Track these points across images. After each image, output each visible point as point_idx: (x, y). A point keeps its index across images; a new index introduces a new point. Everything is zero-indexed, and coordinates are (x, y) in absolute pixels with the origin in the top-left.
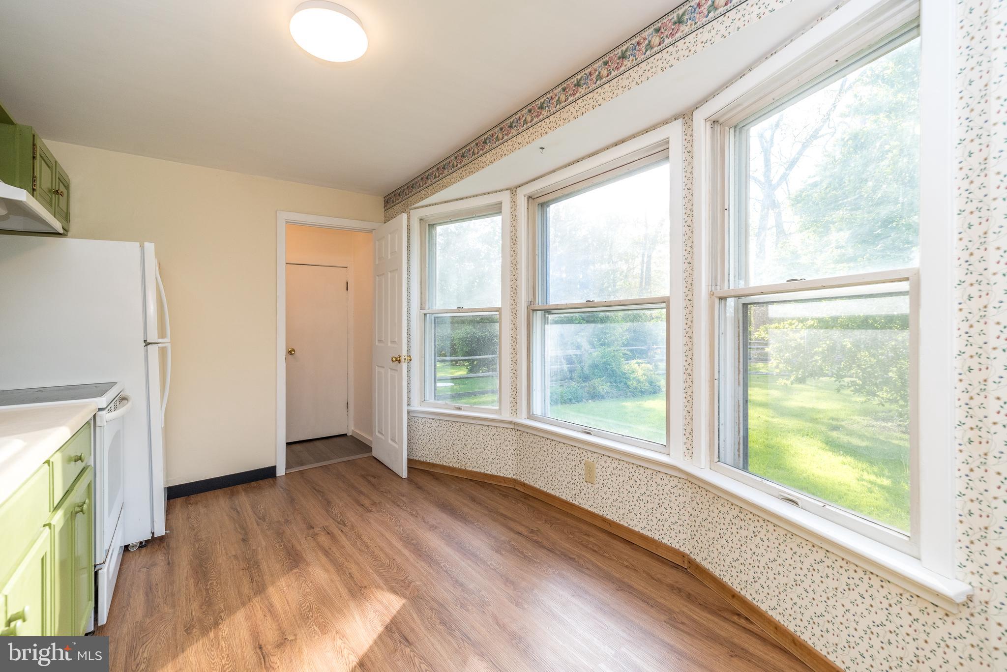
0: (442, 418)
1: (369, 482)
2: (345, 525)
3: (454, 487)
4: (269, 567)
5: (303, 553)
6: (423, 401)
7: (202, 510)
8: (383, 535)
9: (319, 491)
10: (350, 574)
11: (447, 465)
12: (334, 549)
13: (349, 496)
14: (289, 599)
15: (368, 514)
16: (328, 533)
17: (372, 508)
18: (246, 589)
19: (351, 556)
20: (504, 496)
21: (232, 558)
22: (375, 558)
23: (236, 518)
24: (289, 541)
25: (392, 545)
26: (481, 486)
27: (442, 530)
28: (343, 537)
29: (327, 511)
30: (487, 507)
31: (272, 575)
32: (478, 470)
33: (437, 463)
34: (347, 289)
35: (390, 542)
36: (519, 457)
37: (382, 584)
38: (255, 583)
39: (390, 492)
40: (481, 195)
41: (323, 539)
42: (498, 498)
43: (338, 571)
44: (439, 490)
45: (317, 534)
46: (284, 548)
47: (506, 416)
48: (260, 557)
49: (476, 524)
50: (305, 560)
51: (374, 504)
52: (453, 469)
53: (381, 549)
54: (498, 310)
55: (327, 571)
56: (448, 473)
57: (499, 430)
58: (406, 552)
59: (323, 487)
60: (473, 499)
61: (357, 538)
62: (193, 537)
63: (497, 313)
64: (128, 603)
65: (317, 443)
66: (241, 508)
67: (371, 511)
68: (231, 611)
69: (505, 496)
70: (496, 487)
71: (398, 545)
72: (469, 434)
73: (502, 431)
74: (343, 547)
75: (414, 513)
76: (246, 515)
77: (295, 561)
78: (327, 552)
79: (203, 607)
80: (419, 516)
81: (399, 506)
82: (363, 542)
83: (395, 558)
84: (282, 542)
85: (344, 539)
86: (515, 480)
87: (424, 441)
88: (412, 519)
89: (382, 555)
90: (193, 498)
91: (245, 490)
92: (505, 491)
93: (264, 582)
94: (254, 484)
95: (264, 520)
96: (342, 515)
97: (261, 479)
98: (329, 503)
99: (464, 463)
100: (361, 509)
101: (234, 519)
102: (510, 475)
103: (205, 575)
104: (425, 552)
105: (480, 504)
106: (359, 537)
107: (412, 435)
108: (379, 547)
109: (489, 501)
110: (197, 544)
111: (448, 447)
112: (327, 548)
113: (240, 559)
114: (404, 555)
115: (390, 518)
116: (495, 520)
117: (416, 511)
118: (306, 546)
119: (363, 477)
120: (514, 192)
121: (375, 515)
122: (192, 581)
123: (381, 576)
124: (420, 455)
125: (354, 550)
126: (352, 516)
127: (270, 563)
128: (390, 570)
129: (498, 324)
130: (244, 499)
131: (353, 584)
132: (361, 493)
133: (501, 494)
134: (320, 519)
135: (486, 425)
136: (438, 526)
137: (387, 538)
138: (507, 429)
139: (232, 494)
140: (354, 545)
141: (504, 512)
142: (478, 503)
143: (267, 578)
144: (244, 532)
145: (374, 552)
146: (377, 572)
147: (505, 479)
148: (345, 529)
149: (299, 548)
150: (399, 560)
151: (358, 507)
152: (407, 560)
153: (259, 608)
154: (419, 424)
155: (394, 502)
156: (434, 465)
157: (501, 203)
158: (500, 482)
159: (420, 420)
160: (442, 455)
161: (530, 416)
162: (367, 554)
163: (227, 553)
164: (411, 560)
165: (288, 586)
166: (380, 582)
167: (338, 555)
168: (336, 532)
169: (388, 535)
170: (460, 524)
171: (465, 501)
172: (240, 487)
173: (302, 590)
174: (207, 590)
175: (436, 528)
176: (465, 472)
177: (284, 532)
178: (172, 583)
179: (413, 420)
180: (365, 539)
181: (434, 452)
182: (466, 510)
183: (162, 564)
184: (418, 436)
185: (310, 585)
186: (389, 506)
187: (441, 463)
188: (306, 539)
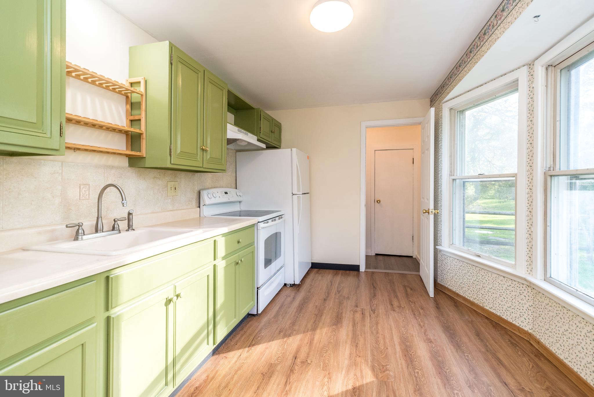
0: (463, 260)
1: (406, 291)
2: (374, 313)
3: (467, 317)
4: (325, 319)
5: (344, 319)
6: (452, 244)
7: (320, 278)
8: (391, 329)
9: (374, 287)
10: (357, 343)
11: (468, 298)
12: (359, 325)
13: (388, 296)
14: (321, 341)
15: (392, 312)
16: (363, 314)
17: (397, 309)
18: (309, 326)
19: (365, 333)
20: (512, 343)
21: (315, 306)
22: (377, 342)
23: (329, 287)
24: (342, 309)
25: (392, 339)
26: (494, 326)
27: (434, 346)
28: (369, 319)
29: (371, 300)
30: (487, 346)
31: (323, 324)
32: (494, 311)
33: (461, 294)
34: (413, 163)
35: (393, 336)
36: (535, 315)
37: (369, 361)
38: (314, 324)
39: (415, 303)
40: (498, 77)
41: (358, 316)
42: (504, 343)
43: (352, 338)
44: (453, 315)
45: (357, 312)
46: (337, 312)
47: (521, 272)
48: (325, 311)
49: (466, 354)
50: (342, 323)
51: (400, 307)
52: (472, 303)
53: (384, 339)
54: (515, 175)
55: (347, 335)
56: (469, 305)
57: (515, 283)
58: (398, 348)
59: (378, 285)
60: (478, 334)
61: (375, 324)
62: (309, 289)
63: (514, 178)
64: (273, 309)
65: (392, 258)
66: (334, 283)
67: (394, 311)
68: (297, 333)
69: (514, 345)
70: (510, 333)
71: (396, 340)
72: (486, 279)
73: (518, 285)
74: (364, 326)
75: (422, 324)
76: (333, 287)
77: (337, 321)
78: (355, 324)
79: (291, 324)
80: (423, 328)
81: (414, 314)
82: (377, 327)
83: (389, 348)
84: (339, 308)
85: (368, 321)
86: (530, 335)
87: (452, 275)
88: (417, 327)
89: (382, 342)
90: (322, 271)
91: (342, 274)
92: (517, 340)
93: (318, 325)
94: (348, 272)
95: (339, 293)
96: (376, 306)
97: (352, 271)
98: (375, 295)
99: (482, 302)
100: (389, 307)
101: (328, 287)
102: (527, 328)
103: (301, 309)
104: (411, 355)
105: (482, 340)
106: (377, 324)
107: (443, 268)
108: (384, 336)
109: (493, 341)
110: (308, 293)
111: (469, 285)
112: (356, 322)
113: (317, 309)
114: (395, 349)
115: (403, 320)
116: (487, 360)
117: (424, 323)
118: (347, 316)
119: (405, 287)
120: (531, 67)
121: (396, 315)
122: (295, 310)
123: (373, 355)
124: (449, 284)
125: (369, 330)
126: (381, 310)
127: (327, 318)
128: (380, 354)
129: (514, 188)
130: (339, 278)
131: (354, 351)
132: (397, 297)
133: (510, 341)
134: (364, 304)
135: (502, 276)
136: (433, 341)
137: (392, 333)
138: (523, 284)
139: (336, 274)
140: (371, 327)
141: (502, 358)
142: (480, 339)
143: (321, 324)
144: (327, 296)
145: (378, 338)
146: (372, 351)
147: (519, 329)
148: (373, 316)
149: (344, 315)
150: (390, 350)
151: (388, 304)
152: (395, 354)
153: (308, 337)
154: (448, 261)
155: (413, 311)
156: (458, 295)
157: (518, 80)
158: (514, 330)
159: (449, 258)
160: (464, 289)
161: (547, 279)
162: (374, 336)
163: (314, 303)
164: (398, 355)
165: (326, 333)
166: (370, 358)
167: (359, 329)
168: (367, 314)
169: (394, 331)
170: (452, 347)
171: (469, 333)
172: (341, 272)
173: (329, 339)
174: (297, 317)
175: (431, 342)
176: (482, 309)
177: (343, 303)
178: (289, 307)
179: (444, 257)
180: (379, 327)
181: (458, 285)
182: (465, 339)
183: (292, 297)
184: (447, 269)
185: (335, 339)
186: (407, 312)
187: (464, 296)
188: (350, 312)
